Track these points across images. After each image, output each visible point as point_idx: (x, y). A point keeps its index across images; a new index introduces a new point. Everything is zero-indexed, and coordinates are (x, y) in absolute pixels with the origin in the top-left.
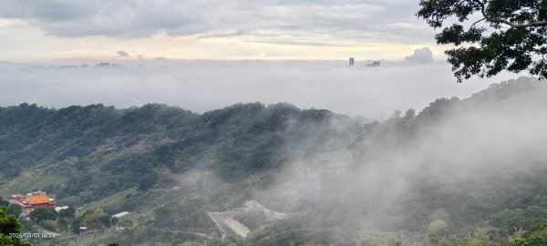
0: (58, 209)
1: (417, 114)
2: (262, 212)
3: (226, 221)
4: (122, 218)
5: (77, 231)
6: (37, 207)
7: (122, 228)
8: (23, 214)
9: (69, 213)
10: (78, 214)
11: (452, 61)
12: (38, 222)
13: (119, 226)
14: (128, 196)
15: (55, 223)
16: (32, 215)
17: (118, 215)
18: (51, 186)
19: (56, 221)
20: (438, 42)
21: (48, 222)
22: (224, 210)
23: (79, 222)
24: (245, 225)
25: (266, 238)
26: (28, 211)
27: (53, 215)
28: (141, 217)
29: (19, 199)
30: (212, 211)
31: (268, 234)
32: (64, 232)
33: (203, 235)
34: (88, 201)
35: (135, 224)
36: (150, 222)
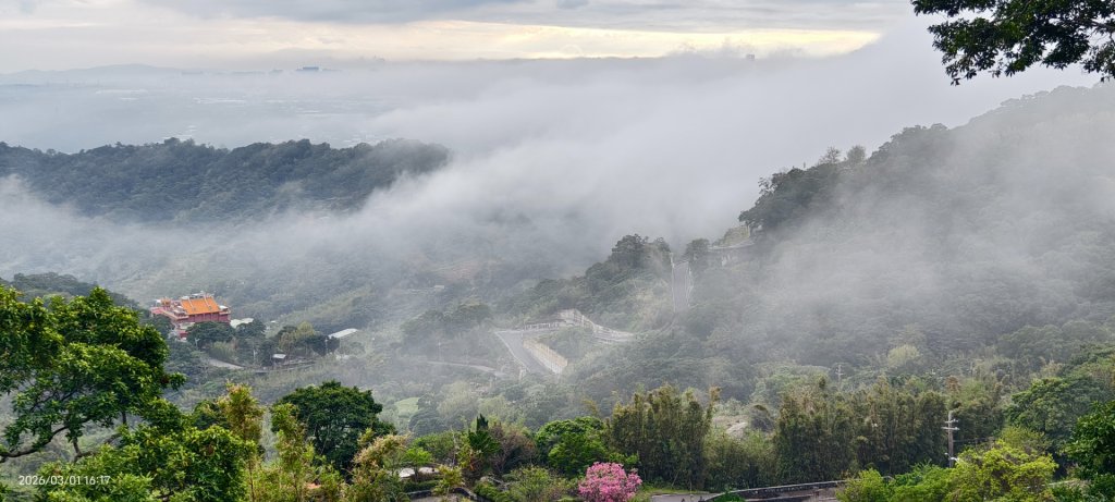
0: (234, 323)
1: (868, 155)
2: (589, 330)
3: (526, 346)
4: (346, 338)
5: (268, 361)
6: (200, 320)
7: (346, 357)
8: (175, 332)
9: (255, 329)
10: (270, 332)
11: (942, 46)
12: (200, 346)
13: (341, 353)
14: (355, 302)
15: (230, 347)
16: (191, 334)
17: (338, 335)
18: (223, 284)
19: (233, 345)
20: (918, 10)
21: (218, 345)
22: (522, 326)
23: (271, 346)
24: (560, 352)
25: (597, 375)
26: (184, 327)
27: (227, 334)
28: (378, 339)
29: (167, 305)
30: (501, 327)
31: (602, 368)
32: (246, 363)
33: (487, 370)
34: (288, 310)
35: (369, 350)
36: (394, 346)
